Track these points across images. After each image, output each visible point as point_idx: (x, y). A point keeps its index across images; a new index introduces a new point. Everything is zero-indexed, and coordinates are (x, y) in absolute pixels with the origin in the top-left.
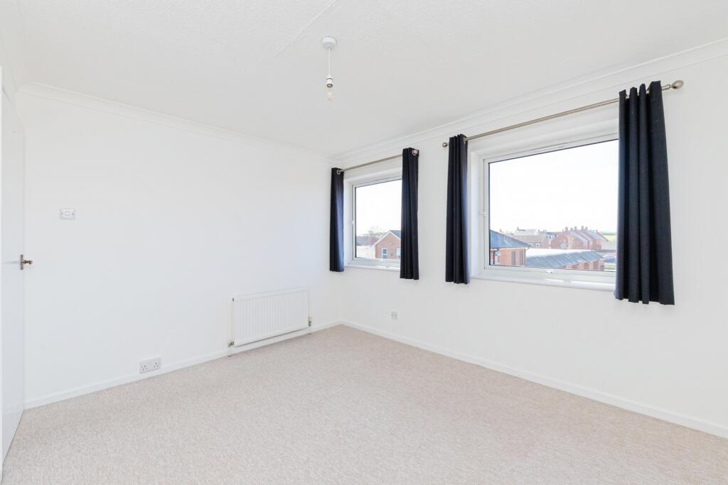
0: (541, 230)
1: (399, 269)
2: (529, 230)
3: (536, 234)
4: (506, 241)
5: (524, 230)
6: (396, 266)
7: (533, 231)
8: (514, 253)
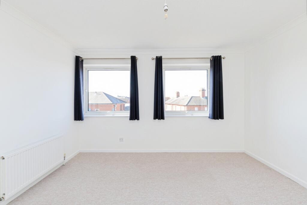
0: (126, 97)
1: (129, 115)
2: (122, 97)
3: (124, 98)
4: (118, 101)
5: (120, 96)
6: (128, 114)
7: (123, 97)
8: (121, 105)
